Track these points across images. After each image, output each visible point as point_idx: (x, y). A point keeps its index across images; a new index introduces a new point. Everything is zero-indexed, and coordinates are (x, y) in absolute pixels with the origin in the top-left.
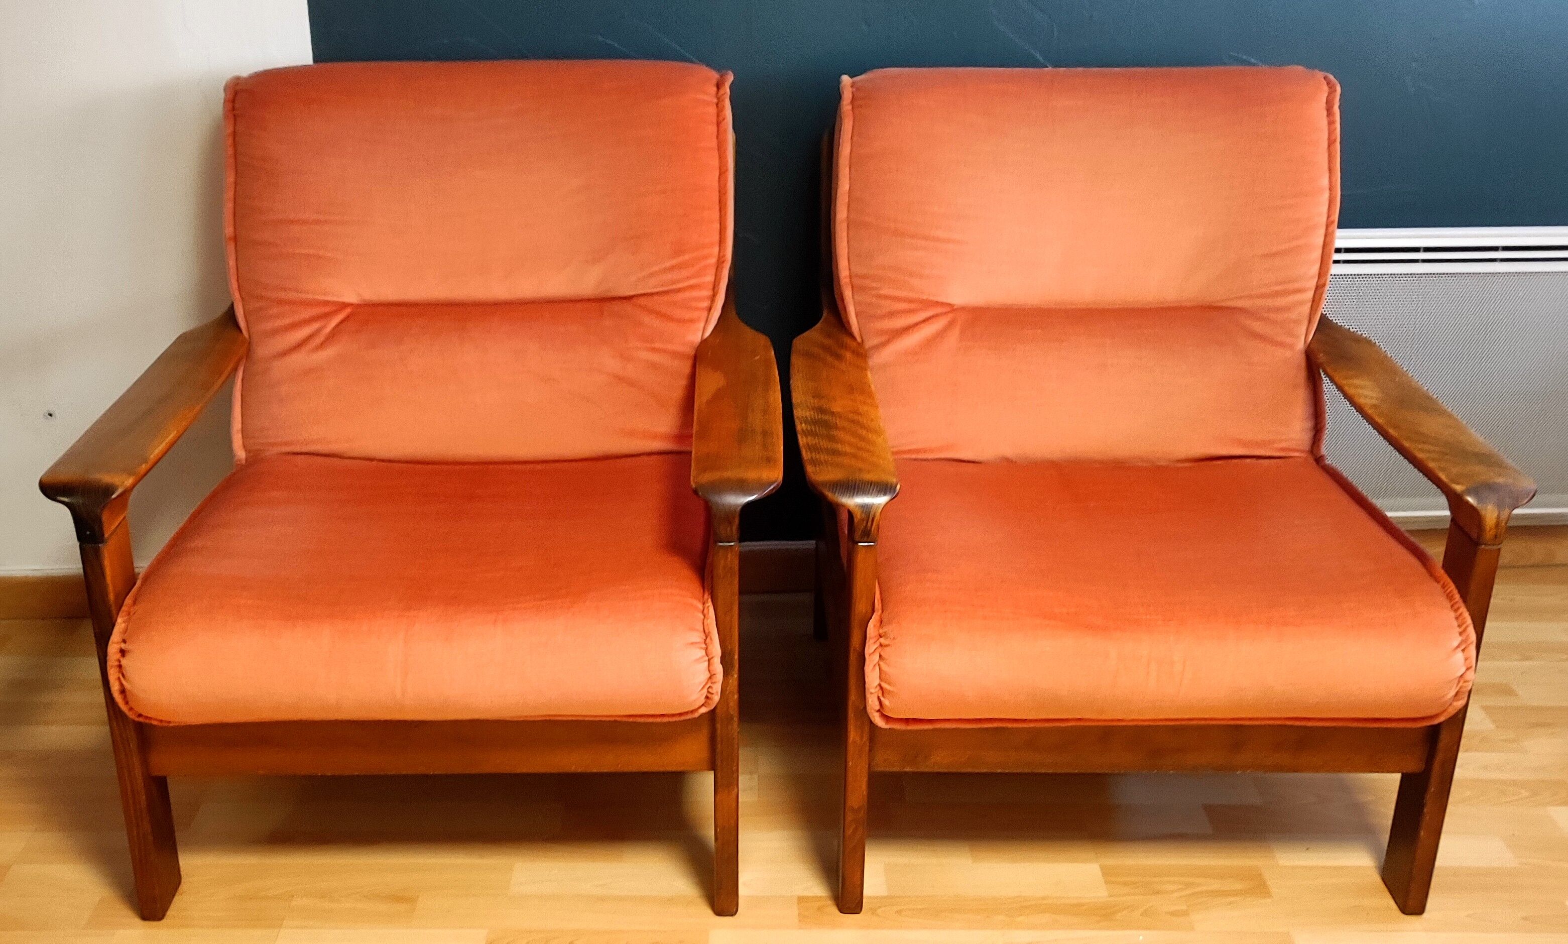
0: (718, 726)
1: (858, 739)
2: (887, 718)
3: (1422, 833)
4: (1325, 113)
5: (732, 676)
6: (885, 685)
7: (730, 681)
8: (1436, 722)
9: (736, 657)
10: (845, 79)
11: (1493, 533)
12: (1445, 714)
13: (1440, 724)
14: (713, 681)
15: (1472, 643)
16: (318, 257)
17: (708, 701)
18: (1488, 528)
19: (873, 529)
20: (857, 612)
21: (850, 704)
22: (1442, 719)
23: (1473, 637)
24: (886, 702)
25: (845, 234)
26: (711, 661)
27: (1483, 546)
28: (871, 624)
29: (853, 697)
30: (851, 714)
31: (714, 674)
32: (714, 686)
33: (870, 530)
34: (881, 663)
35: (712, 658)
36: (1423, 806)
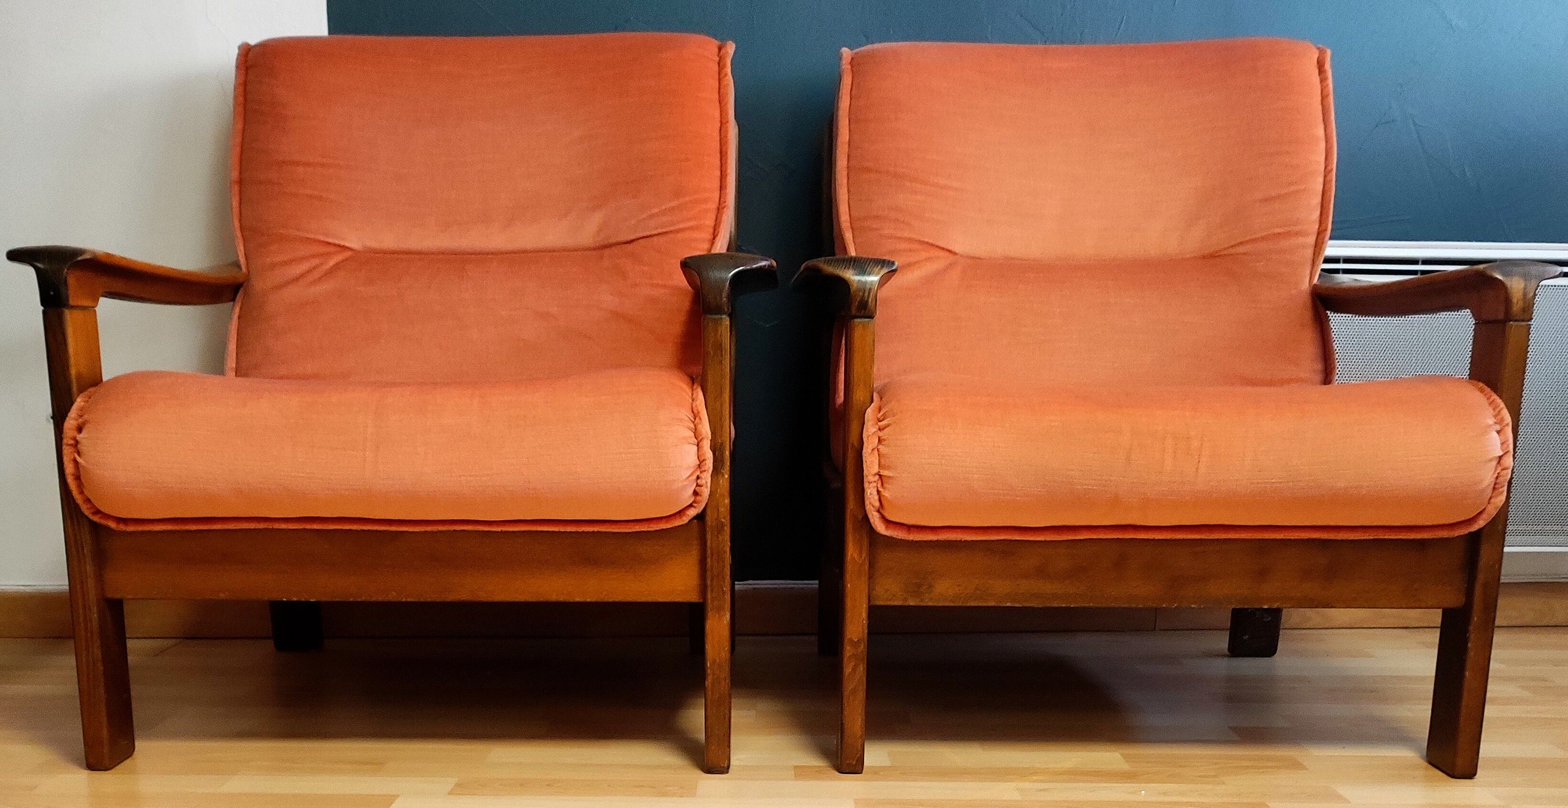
0: (709, 536)
1: (855, 555)
2: (888, 522)
3: (1467, 674)
4: (1317, 71)
5: (723, 475)
6: (884, 473)
7: (721, 481)
8: (1475, 527)
9: (727, 453)
10: (845, 51)
11: (1521, 304)
12: (1484, 516)
13: (1480, 531)
14: (703, 469)
15: (1508, 424)
16: (320, 198)
17: (698, 498)
18: (1515, 300)
19: (870, 300)
20: (855, 402)
21: (848, 512)
22: (1481, 523)
23: (1508, 419)
24: (886, 494)
25: (845, 181)
26: (700, 444)
27: (1511, 322)
28: (869, 411)
29: (851, 505)
30: (849, 526)
31: (704, 460)
32: (703, 476)
33: (867, 301)
34: (880, 447)
35: (701, 440)
36: (1466, 641)
